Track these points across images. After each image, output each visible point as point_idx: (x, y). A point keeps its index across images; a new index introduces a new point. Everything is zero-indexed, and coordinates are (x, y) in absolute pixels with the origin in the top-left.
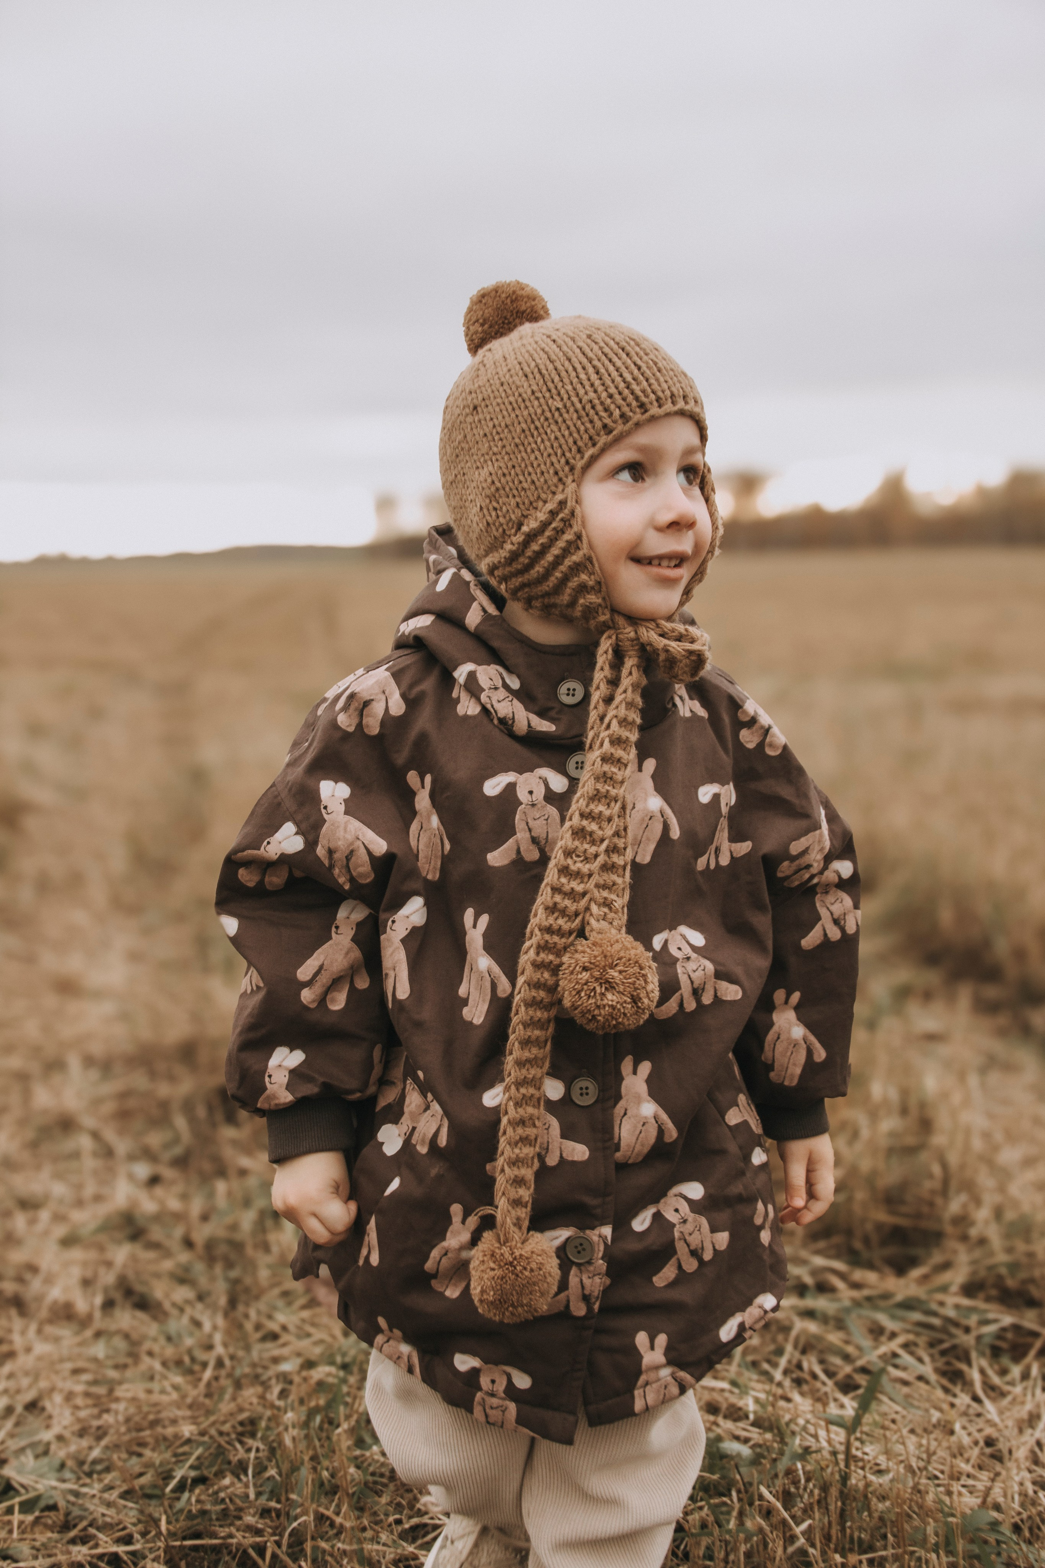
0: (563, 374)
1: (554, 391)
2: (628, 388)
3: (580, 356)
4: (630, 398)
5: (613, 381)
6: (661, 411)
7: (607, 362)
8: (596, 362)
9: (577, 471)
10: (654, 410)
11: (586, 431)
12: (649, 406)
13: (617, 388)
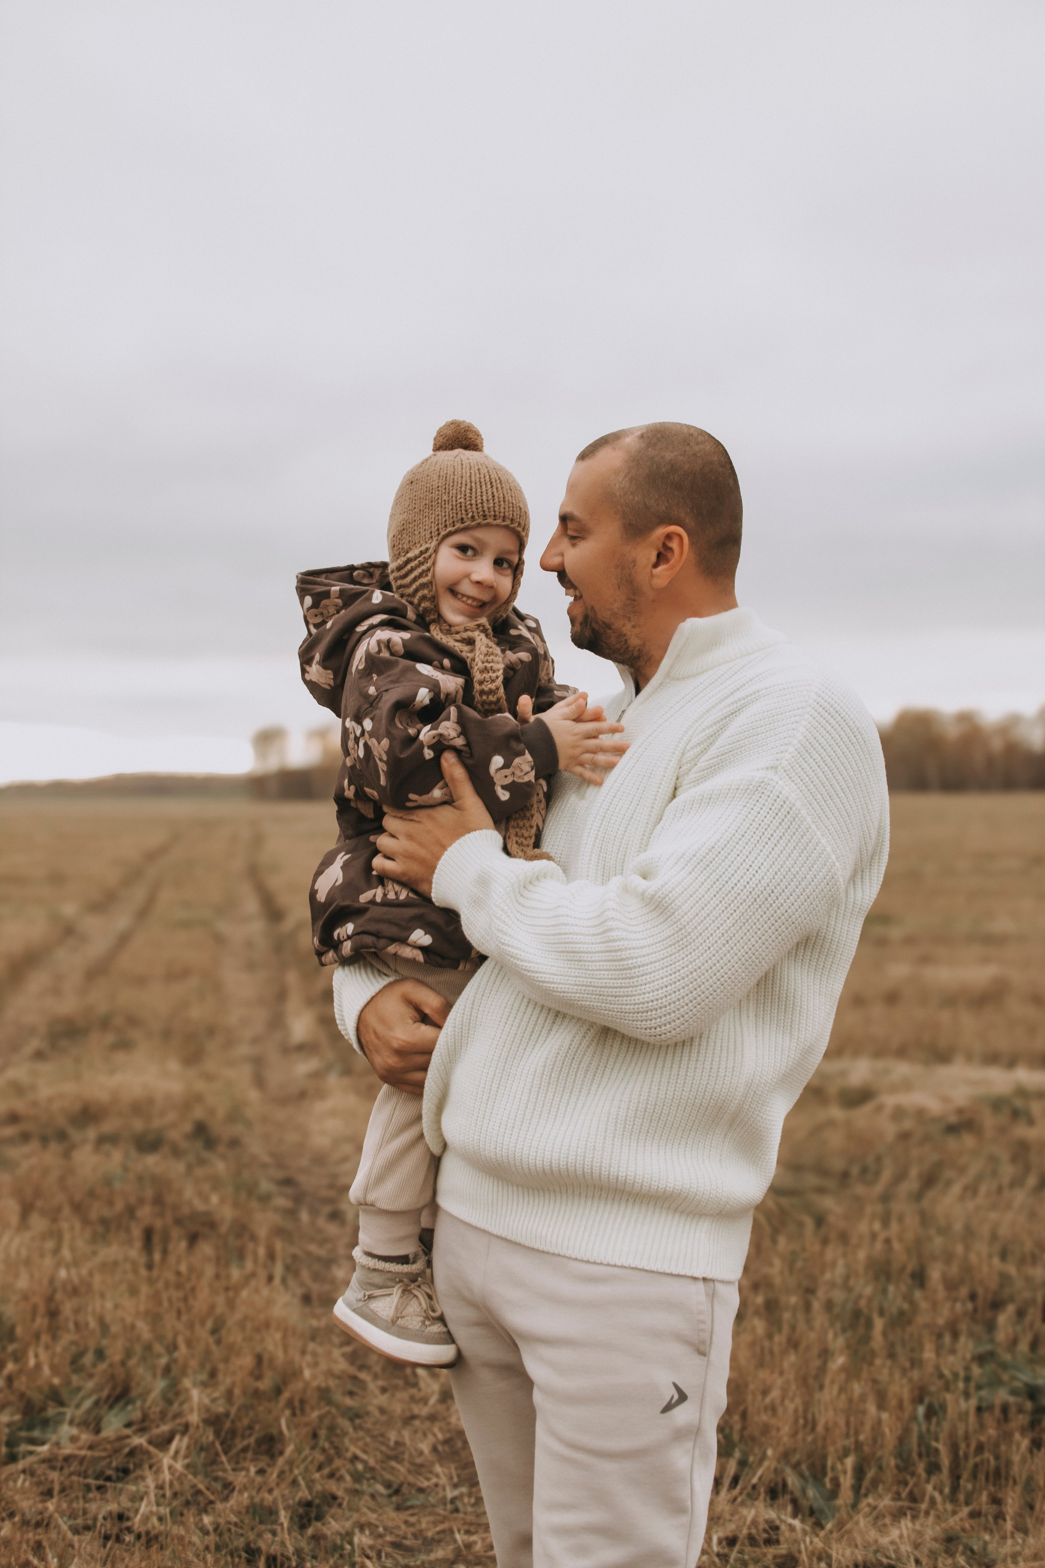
0: (456, 483)
1: (447, 490)
2: (482, 503)
3: (468, 477)
4: (480, 509)
5: (476, 498)
6: (495, 523)
7: (478, 486)
8: (473, 484)
9: (441, 536)
10: (490, 520)
11: (453, 517)
12: (488, 517)
13: (476, 501)
